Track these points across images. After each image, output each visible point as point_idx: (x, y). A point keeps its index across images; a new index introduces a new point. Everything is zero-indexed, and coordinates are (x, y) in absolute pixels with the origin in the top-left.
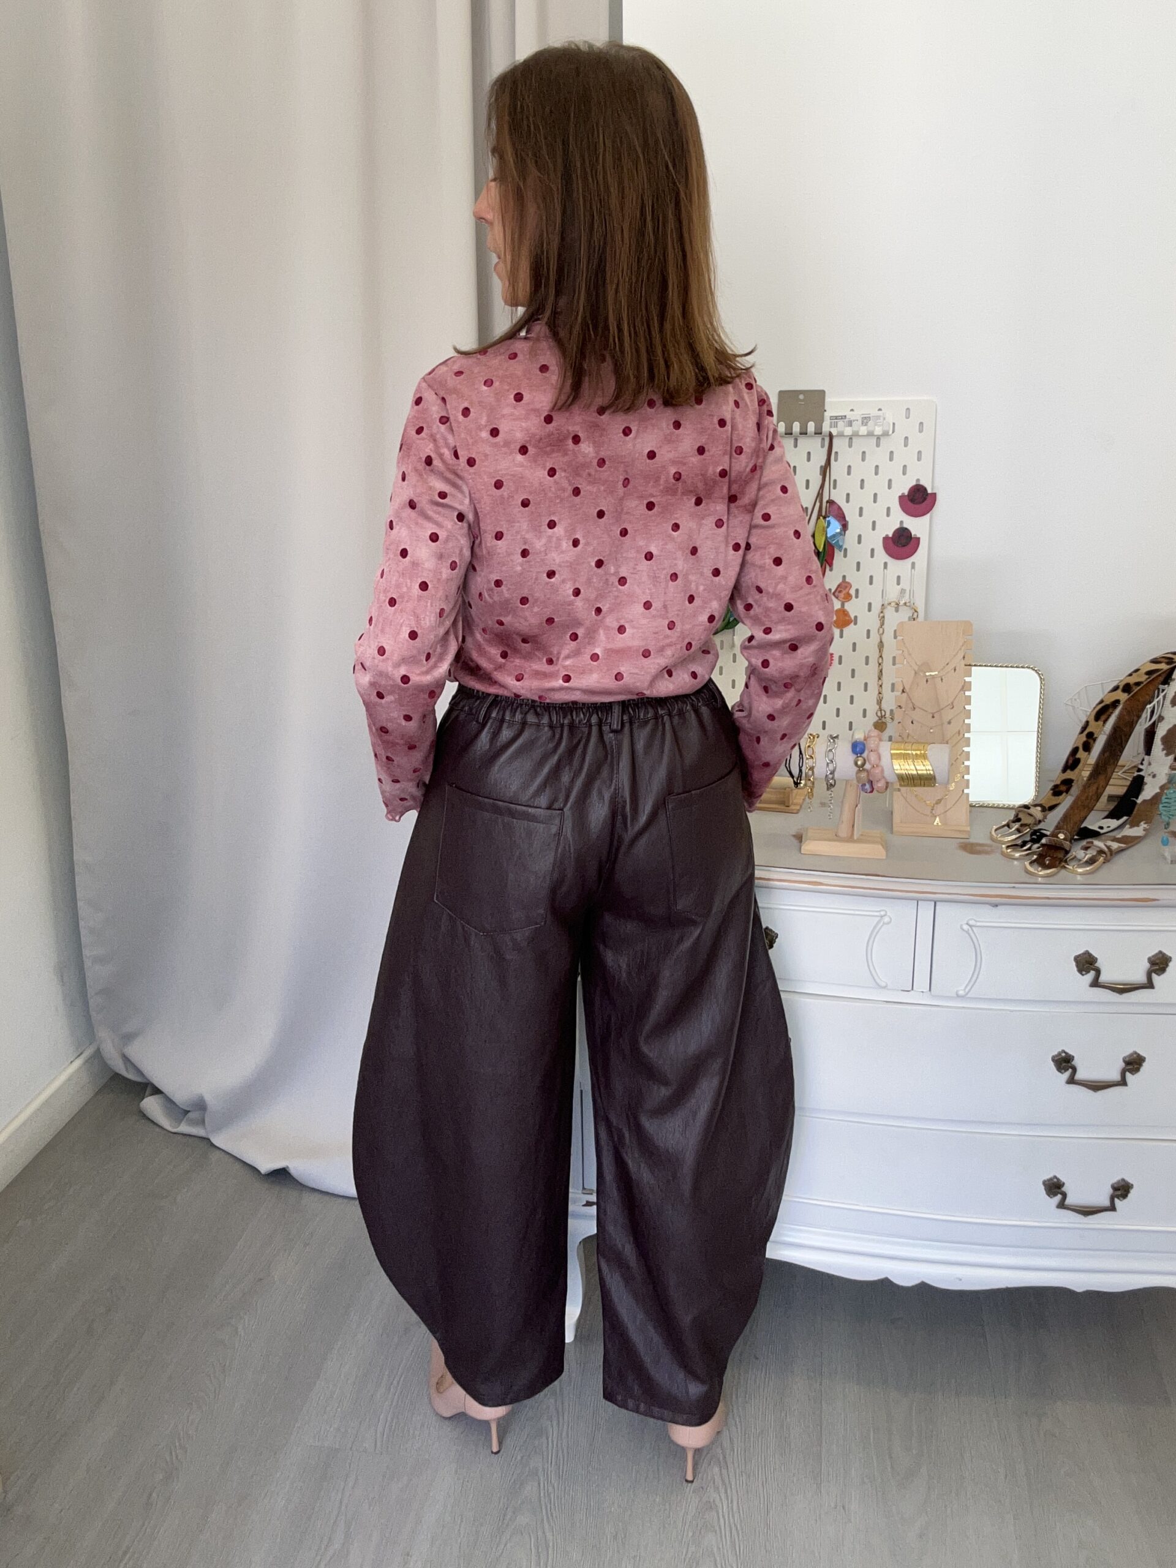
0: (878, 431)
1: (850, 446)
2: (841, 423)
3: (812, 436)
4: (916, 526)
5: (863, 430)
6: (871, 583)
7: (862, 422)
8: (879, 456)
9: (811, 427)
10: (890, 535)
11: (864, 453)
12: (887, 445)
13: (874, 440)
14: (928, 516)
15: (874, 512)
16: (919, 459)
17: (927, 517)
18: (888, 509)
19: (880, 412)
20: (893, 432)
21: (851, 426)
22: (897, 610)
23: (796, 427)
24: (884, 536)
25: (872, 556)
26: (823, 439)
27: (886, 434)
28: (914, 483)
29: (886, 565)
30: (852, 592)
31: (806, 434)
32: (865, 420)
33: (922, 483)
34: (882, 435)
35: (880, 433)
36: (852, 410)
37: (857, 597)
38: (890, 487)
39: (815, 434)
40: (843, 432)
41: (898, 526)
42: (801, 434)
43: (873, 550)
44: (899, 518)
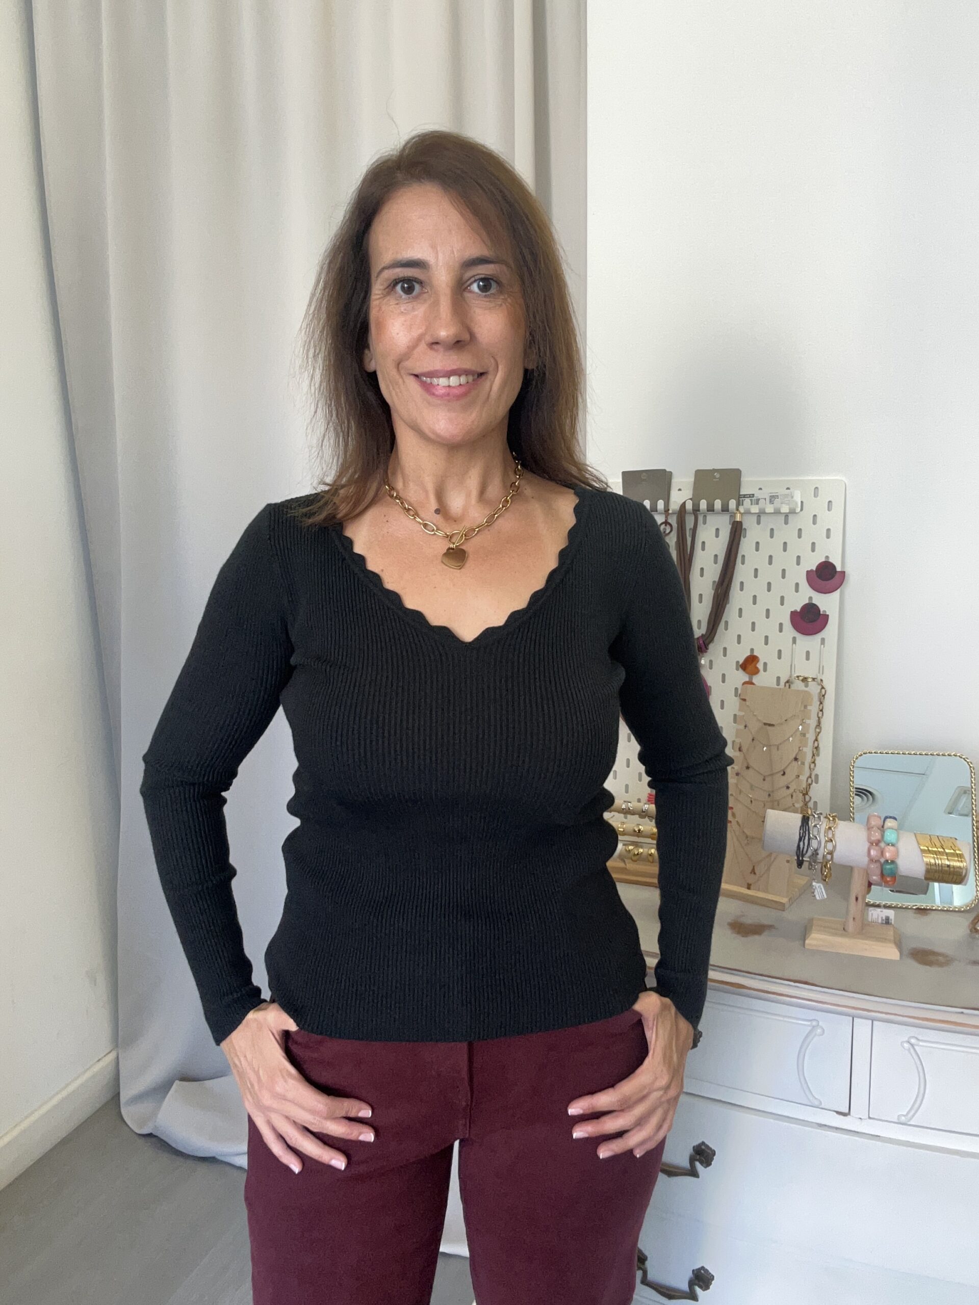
0: (785, 509)
1: (759, 523)
2: (747, 501)
3: (718, 513)
4: (826, 603)
5: (770, 509)
6: (779, 657)
7: (770, 500)
8: (786, 533)
9: (718, 504)
10: (799, 610)
11: (772, 530)
12: (796, 522)
13: (783, 518)
14: (839, 590)
15: (783, 587)
16: (828, 537)
17: (836, 594)
18: (797, 585)
19: (789, 491)
20: (802, 510)
21: (757, 504)
22: (807, 686)
23: (703, 505)
24: (793, 610)
25: (781, 630)
26: (731, 516)
27: (793, 512)
28: (823, 560)
29: (794, 640)
30: (760, 666)
31: (713, 511)
32: (773, 498)
33: (831, 560)
34: (789, 513)
35: (788, 511)
36: (760, 489)
37: (765, 670)
38: (798, 563)
39: (723, 511)
40: (750, 511)
41: (807, 602)
42: (708, 511)
43: (781, 625)
44: (807, 595)
